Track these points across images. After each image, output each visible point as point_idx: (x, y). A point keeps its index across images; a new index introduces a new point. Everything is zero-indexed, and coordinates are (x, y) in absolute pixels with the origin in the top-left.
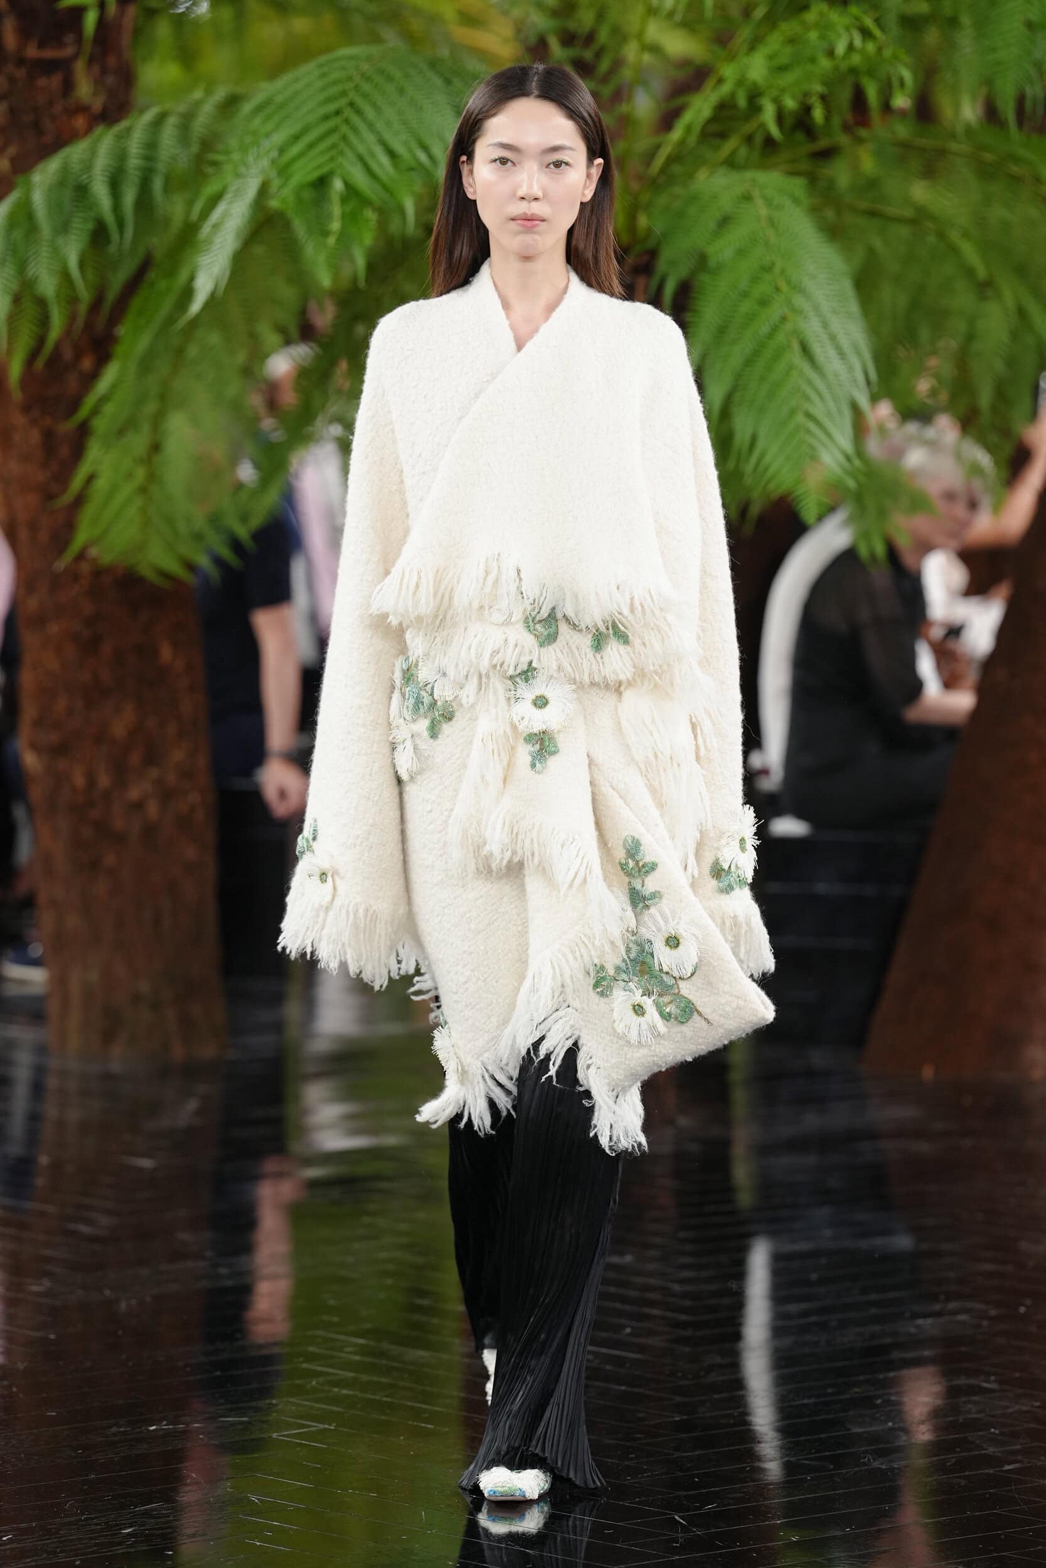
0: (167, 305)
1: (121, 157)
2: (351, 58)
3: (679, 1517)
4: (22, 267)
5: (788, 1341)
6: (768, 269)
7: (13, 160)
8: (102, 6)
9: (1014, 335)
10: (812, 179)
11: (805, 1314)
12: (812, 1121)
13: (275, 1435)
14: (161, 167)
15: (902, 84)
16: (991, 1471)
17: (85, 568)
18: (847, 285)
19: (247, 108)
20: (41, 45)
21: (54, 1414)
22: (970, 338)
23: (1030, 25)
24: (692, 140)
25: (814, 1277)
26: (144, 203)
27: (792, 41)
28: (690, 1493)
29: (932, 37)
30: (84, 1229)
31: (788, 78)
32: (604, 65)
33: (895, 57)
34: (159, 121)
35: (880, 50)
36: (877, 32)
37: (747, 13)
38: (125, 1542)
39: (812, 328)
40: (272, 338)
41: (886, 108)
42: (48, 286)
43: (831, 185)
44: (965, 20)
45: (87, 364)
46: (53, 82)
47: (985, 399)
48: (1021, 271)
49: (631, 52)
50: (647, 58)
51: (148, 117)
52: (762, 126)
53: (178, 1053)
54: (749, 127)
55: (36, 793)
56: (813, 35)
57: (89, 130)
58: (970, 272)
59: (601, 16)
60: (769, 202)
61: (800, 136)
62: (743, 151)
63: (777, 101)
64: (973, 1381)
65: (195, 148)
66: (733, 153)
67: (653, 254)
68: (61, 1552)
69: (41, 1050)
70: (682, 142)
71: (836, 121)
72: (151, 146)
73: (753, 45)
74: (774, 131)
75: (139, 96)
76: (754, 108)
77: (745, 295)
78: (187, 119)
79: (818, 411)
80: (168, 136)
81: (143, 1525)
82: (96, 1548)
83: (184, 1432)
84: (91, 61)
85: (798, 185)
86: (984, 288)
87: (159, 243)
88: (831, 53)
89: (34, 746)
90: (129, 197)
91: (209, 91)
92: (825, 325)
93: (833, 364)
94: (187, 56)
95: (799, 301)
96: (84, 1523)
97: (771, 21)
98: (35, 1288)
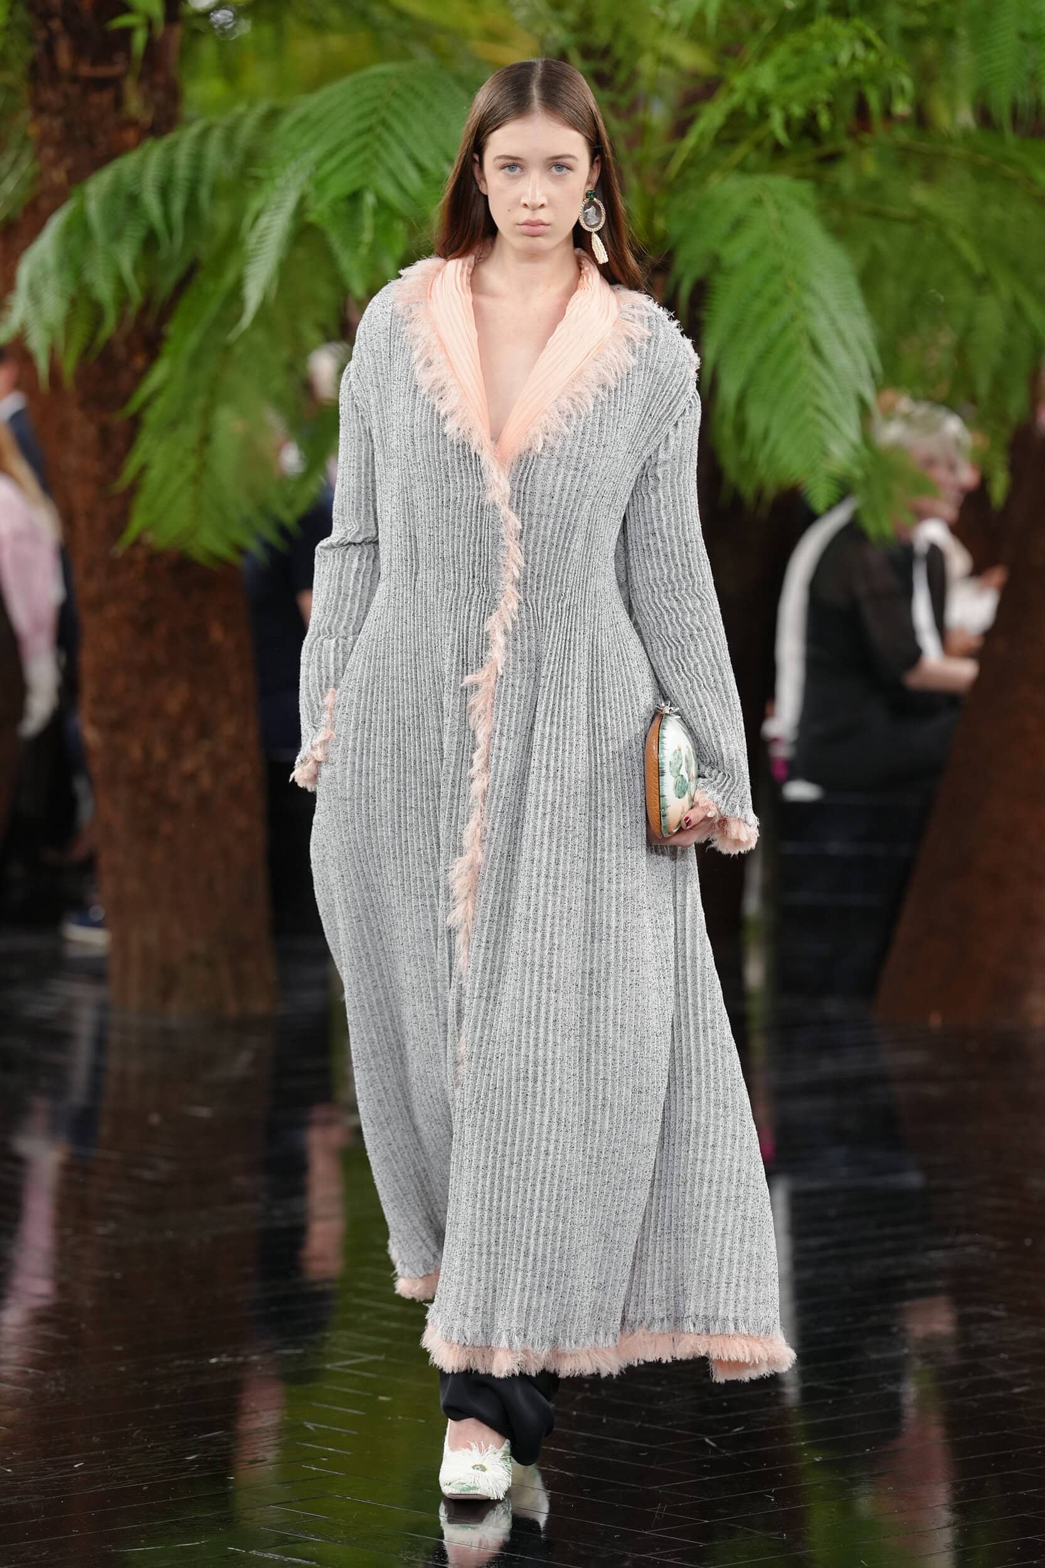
0: (213, 307)
1: (169, 168)
2: (383, 76)
3: (710, 1439)
4: (78, 272)
5: (808, 1273)
6: (777, 269)
7: (69, 172)
8: (150, 24)
9: (1011, 328)
10: (819, 182)
11: (823, 1248)
12: (827, 1066)
13: (328, 1366)
14: (208, 176)
15: (902, 90)
16: (1000, 1394)
17: (140, 554)
18: (851, 283)
19: (287, 122)
20: (94, 63)
21: (119, 1348)
22: (969, 330)
23: (1023, 36)
24: (706, 147)
25: (832, 1212)
26: (192, 211)
27: (798, 52)
28: (719, 1417)
29: (929, 47)
30: (147, 1175)
31: (794, 88)
32: (622, 76)
33: (896, 66)
34: (204, 135)
35: (881, 59)
36: (878, 43)
37: (755, 26)
38: (187, 1468)
39: (820, 326)
40: (312, 335)
41: (888, 114)
42: (104, 291)
43: (836, 188)
44: (962, 32)
45: (139, 362)
46: (105, 98)
47: (983, 386)
48: (1015, 266)
49: (646, 64)
50: (663, 70)
51: (194, 130)
52: (772, 133)
53: (232, 1008)
54: (759, 133)
55: (96, 767)
56: (818, 47)
57: (138, 143)
58: (966, 268)
59: (618, 28)
60: (779, 206)
61: (807, 142)
62: (753, 158)
63: (785, 109)
64: (984, 1310)
65: (239, 158)
66: (745, 158)
67: (670, 255)
68: (130, 1478)
69: (103, 1007)
70: (695, 150)
71: (841, 126)
72: (198, 157)
73: (763, 54)
74: (782, 135)
75: (188, 110)
76: (763, 115)
77: (757, 294)
78: (231, 132)
79: (826, 403)
80: (214, 149)
81: (206, 1452)
82: (162, 1474)
83: (243, 1364)
84: (141, 78)
85: (805, 188)
86: (982, 283)
87: (205, 250)
88: (835, 63)
89: (94, 722)
90: (178, 205)
91: (251, 105)
92: (833, 322)
93: (841, 359)
94: (230, 73)
95: (808, 300)
96: (150, 1451)
97: (778, 33)
98: (101, 1230)
